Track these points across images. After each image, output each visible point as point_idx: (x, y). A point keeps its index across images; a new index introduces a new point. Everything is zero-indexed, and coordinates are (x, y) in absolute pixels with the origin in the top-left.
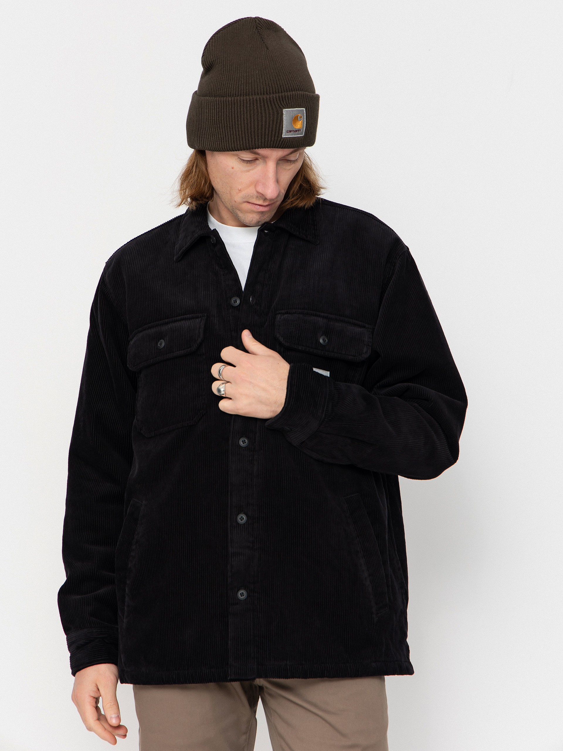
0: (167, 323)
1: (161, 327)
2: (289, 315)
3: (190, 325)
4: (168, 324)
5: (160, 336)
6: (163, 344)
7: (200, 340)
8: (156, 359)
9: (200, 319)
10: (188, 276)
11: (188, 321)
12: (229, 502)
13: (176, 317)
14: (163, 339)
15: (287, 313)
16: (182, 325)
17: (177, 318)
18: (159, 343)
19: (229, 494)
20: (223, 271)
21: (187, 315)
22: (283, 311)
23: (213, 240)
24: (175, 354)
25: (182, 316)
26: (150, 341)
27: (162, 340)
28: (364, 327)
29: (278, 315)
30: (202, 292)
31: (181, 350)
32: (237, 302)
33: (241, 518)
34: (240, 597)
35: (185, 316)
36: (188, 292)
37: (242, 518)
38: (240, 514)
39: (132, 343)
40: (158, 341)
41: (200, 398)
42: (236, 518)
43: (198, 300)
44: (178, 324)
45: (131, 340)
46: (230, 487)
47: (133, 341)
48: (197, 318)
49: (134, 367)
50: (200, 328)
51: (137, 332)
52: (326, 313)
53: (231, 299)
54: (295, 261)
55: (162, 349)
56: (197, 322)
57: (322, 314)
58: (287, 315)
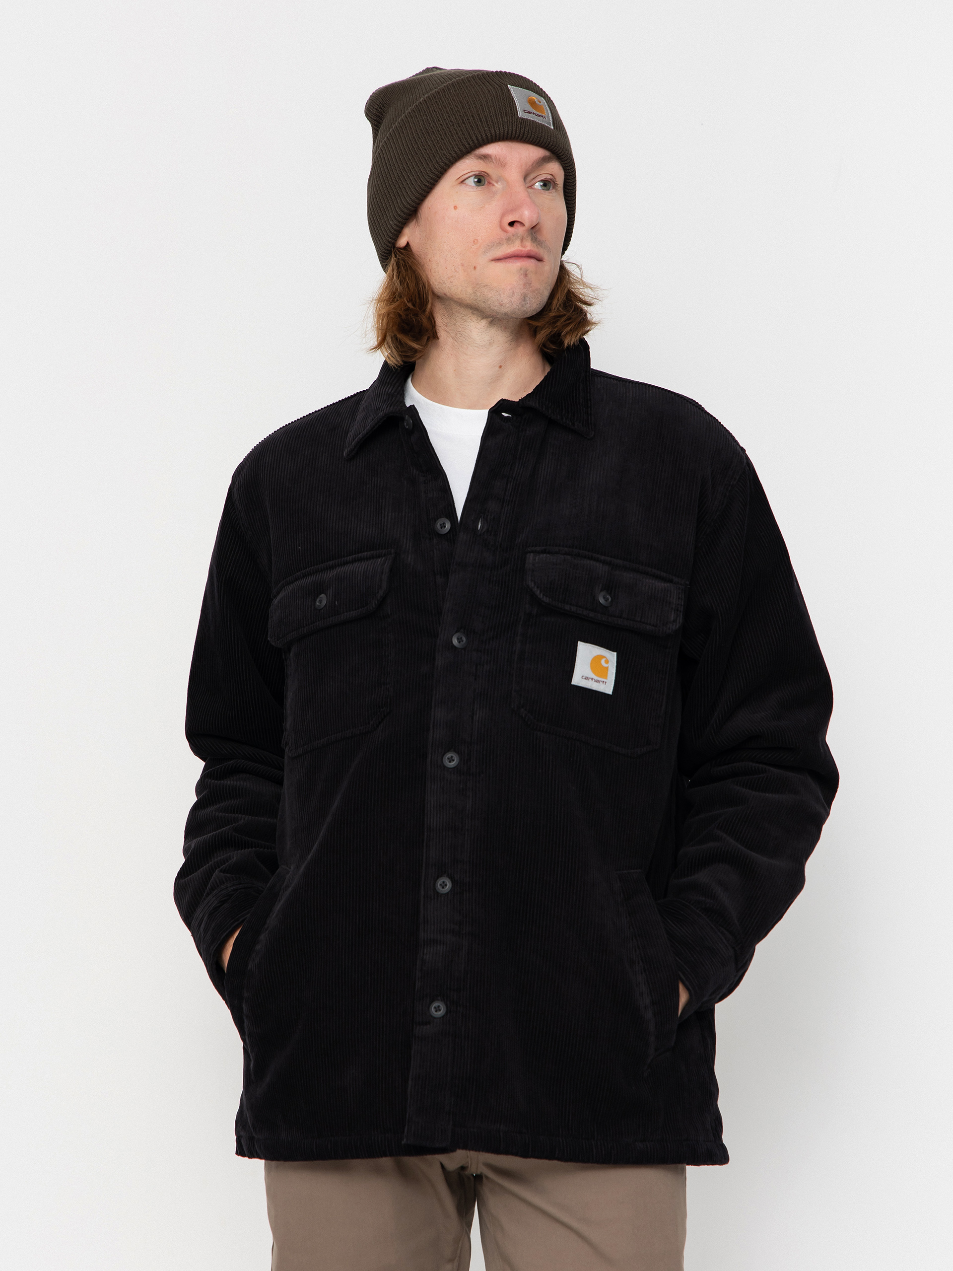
0: (332, 567)
1: (322, 574)
2: (548, 555)
3: (367, 568)
4: (333, 569)
5: (319, 589)
6: (324, 602)
7: (381, 593)
8: (312, 626)
9: (383, 558)
10: (368, 486)
11: (364, 562)
12: (424, 858)
13: (347, 556)
14: (325, 594)
15: (544, 552)
16: (354, 569)
17: (348, 559)
18: (318, 600)
19: (425, 844)
20: (424, 476)
21: (364, 552)
22: (538, 549)
23: (408, 422)
24: (342, 617)
25: (355, 554)
26: (304, 598)
27: (322, 595)
28: (671, 581)
29: (529, 554)
30: (390, 514)
31: (353, 610)
32: (445, 527)
33: (443, 884)
34: (434, 1012)
35: (360, 555)
36: (366, 513)
37: (445, 885)
38: (441, 876)
39: (276, 602)
40: (317, 597)
41: (383, 688)
42: (435, 884)
43: (382, 527)
44: (347, 568)
45: (275, 597)
46: (426, 833)
47: (279, 598)
48: (379, 556)
49: (278, 640)
50: (382, 573)
51: (284, 584)
52: (608, 556)
53: (435, 521)
54: (559, 467)
55: (322, 609)
56: (379, 563)
57: (603, 558)
58: (545, 555)
